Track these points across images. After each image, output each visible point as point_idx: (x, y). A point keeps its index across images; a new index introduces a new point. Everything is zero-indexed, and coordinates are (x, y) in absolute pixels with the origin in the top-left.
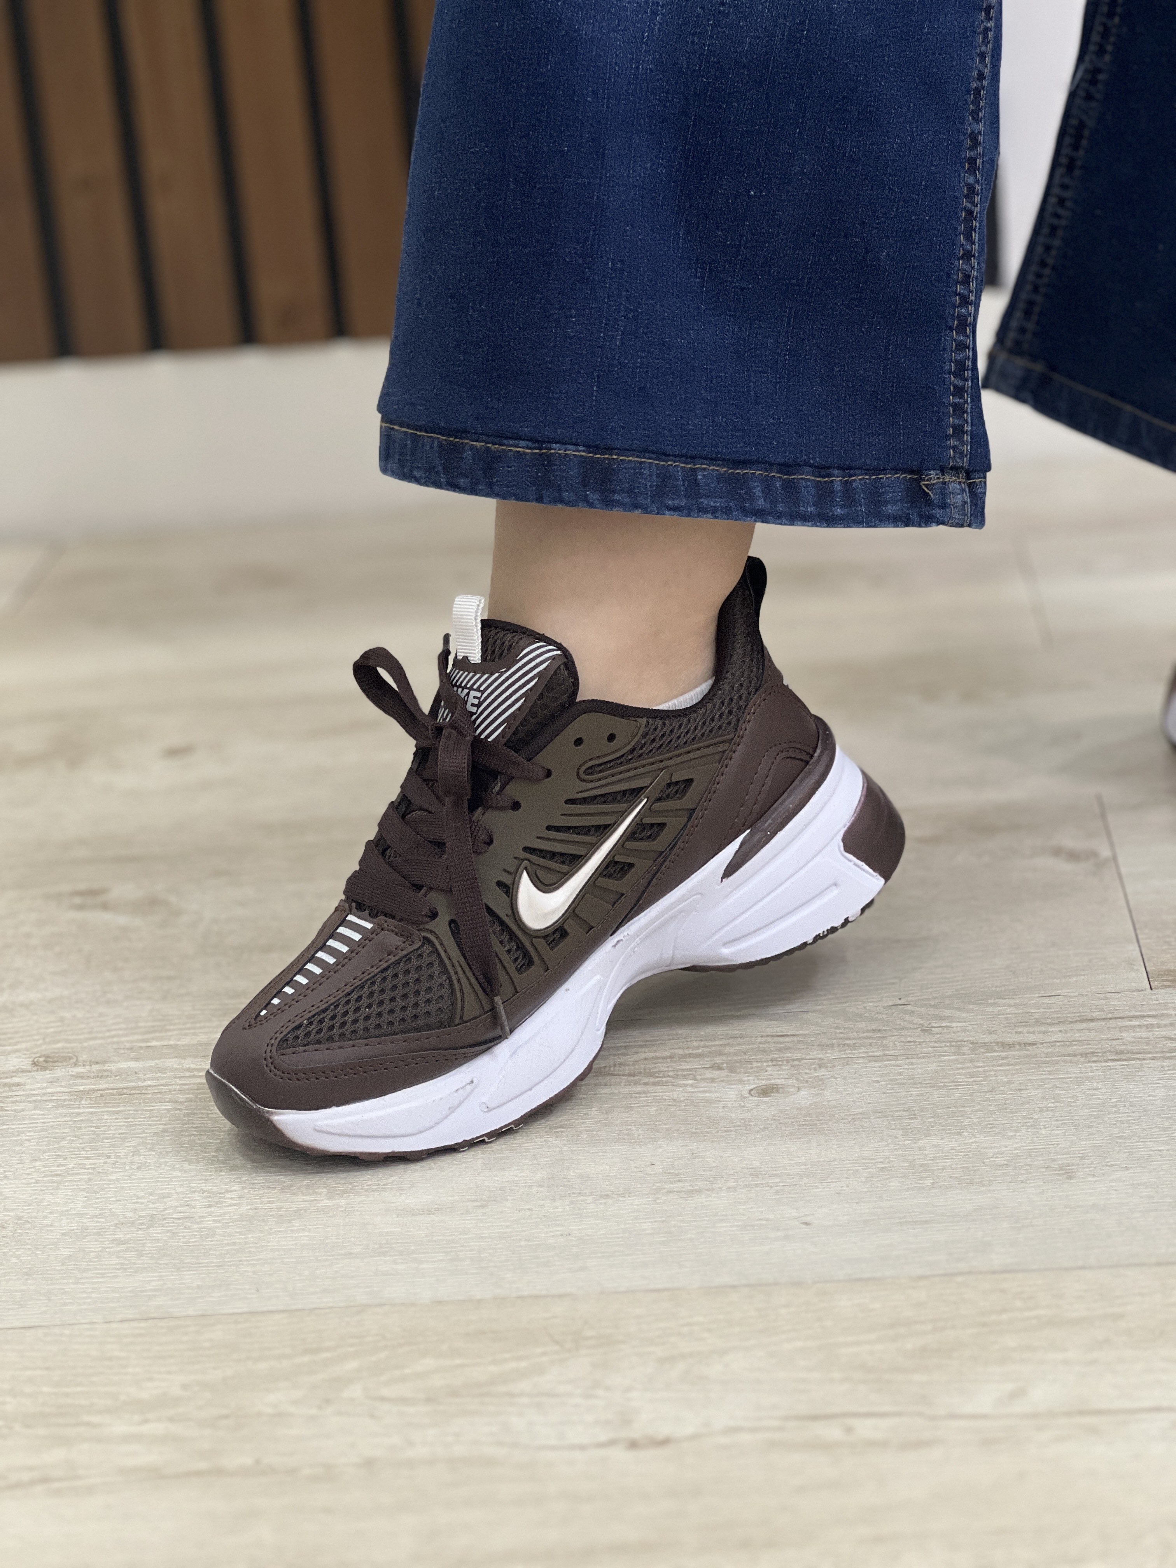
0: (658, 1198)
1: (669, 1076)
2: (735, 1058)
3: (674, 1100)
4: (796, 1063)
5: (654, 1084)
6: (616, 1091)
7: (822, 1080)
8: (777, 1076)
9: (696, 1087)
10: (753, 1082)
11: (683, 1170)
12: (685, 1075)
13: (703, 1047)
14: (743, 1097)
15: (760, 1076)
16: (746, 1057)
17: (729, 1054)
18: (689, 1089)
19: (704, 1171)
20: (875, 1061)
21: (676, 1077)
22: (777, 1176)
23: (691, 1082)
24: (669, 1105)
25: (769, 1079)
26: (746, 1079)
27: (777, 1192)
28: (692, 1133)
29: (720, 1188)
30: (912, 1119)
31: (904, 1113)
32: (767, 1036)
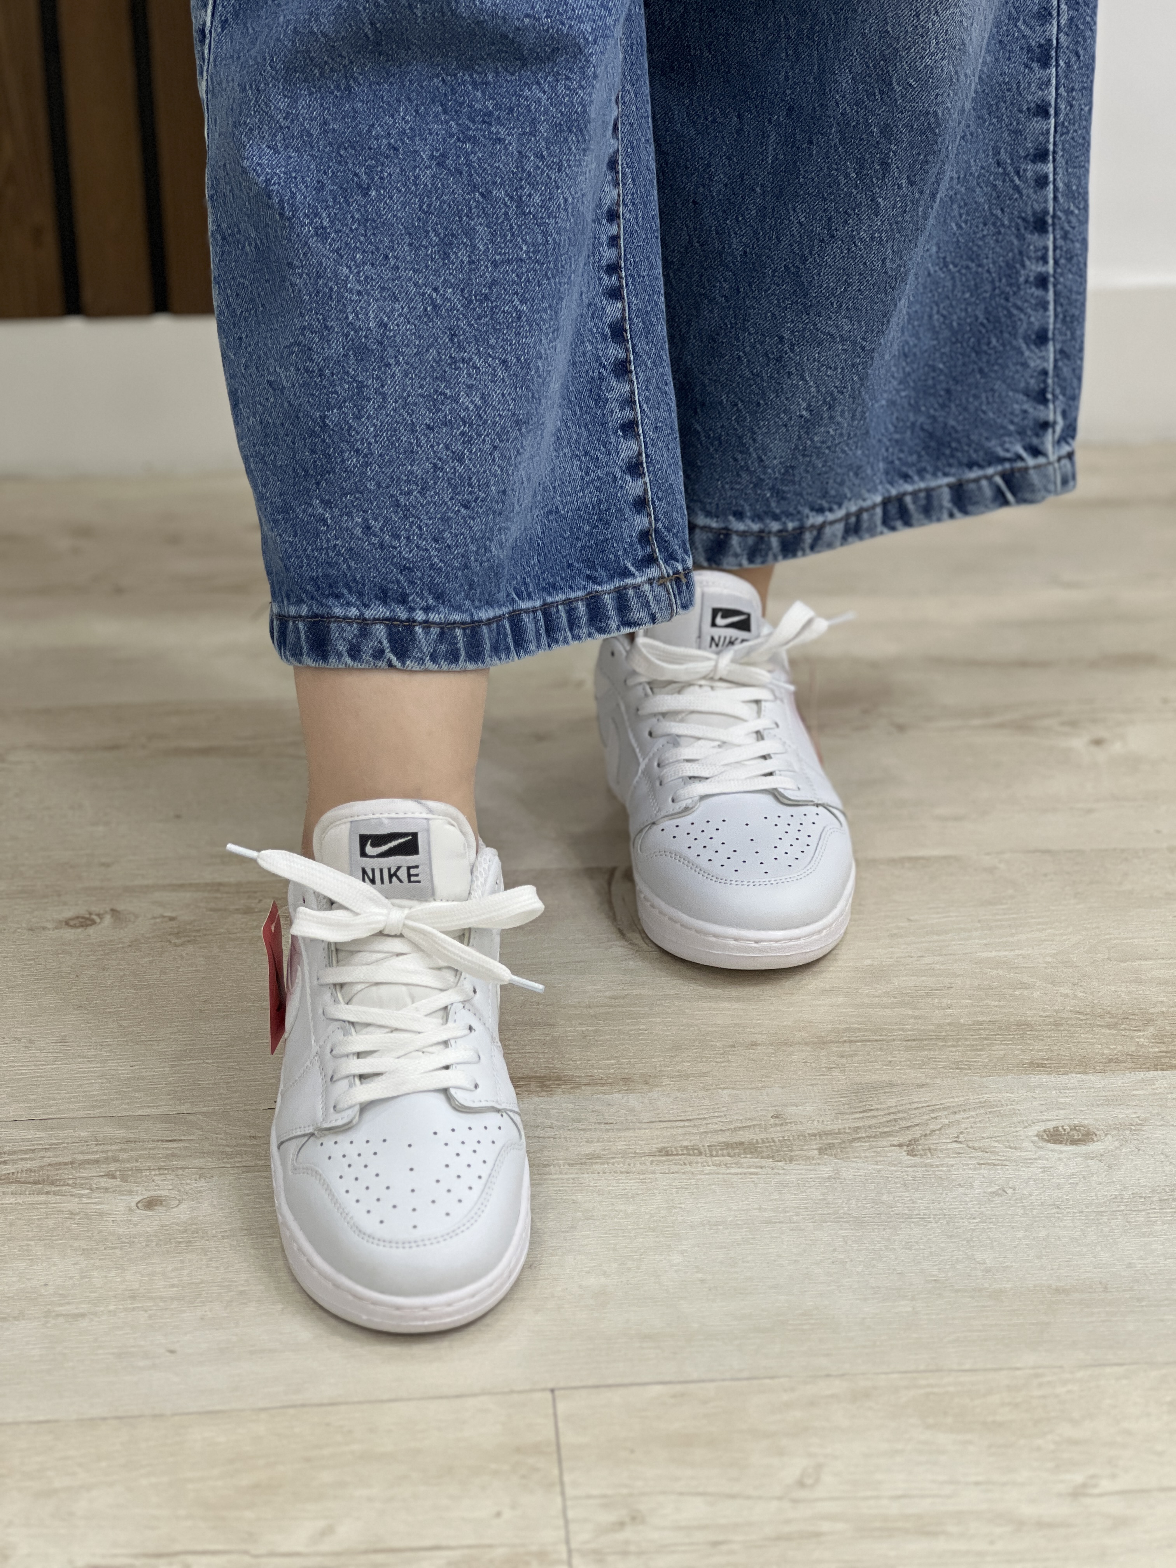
0: (47, 1322)
1: (68, 1185)
2: (127, 1165)
3: (71, 1213)
4: (180, 1172)
5: (55, 1194)
6: (21, 1201)
7: (200, 1192)
8: (163, 1187)
9: (91, 1198)
10: (142, 1193)
11: (72, 1292)
12: (82, 1184)
13: (102, 1152)
14: (130, 1210)
15: (148, 1186)
16: (138, 1164)
17: (123, 1161)
18: (85, 1200)
19: (91, 1292)
20: (247, 1172)
21: (74, 1186)
22: (151, 1298)
23: (88, 1191)
24: (66, 1218)
25: (155, 1190)
26: (135, 1189)
27: (150, 1317)
28: (83, 1250)
29: (102, 1311)
30: (273, 1237)
31: (267, 1231)
32: (158, 1141)
